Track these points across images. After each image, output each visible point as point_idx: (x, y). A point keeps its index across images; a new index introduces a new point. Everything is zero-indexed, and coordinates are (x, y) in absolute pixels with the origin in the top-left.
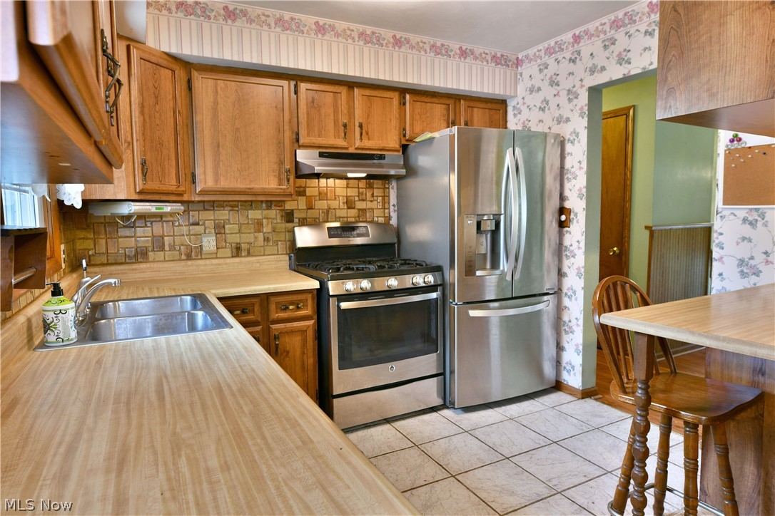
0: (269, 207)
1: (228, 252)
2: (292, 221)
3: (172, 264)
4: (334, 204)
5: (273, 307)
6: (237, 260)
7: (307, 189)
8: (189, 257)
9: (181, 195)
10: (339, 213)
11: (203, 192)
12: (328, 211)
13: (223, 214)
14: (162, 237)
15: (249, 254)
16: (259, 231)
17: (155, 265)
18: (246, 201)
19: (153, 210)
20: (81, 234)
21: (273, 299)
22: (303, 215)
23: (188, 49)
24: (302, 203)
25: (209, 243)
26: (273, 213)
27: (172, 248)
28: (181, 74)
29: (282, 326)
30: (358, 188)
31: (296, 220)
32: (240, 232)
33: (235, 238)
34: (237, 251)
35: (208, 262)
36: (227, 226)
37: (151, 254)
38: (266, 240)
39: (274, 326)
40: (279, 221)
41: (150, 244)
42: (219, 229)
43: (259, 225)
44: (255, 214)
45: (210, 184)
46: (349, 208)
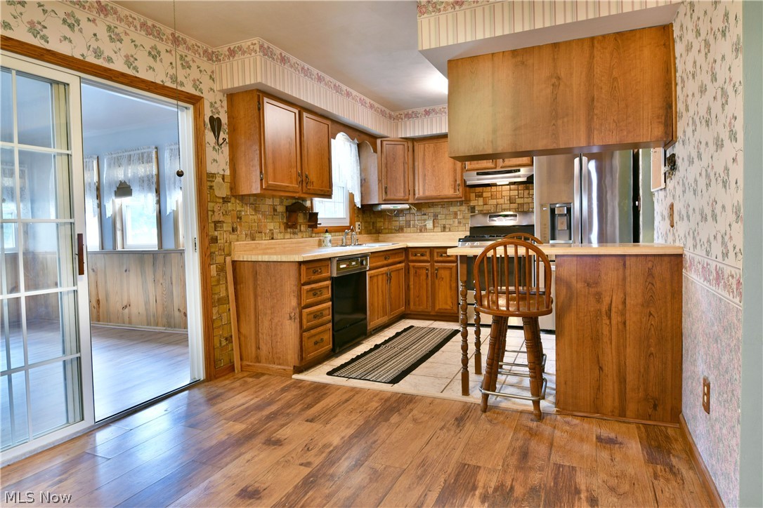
0: (461, 205)
1: (439, 229)
2: (474, 212)
3: (412, 234)
4: (501, 201)
5: (435, 254)
6: (443, 233)
7: (484, 194)
8: (421, 231)
9: (408, 200)
10: (504, 206)
11: (418, 199)
12: (497, 205)
13: (438, 209)
14: (410, 221)
15: (450, 231)
16: (455, 218)
17: (408, 234)
18: (449, 202)
19: (392, 208)
20: (379, 220)
21: (436, 250)
22: (481, 209)
23: (410, 134)
24: (481, 201)
25: (430, 224)
26: (464, 208)
27: (414, 226)
28: (410, 144)
29: (440, 264)
30: (518, 190)
31: (477, 212)
32: (445, 219)
33: (443, 222)
34: (444, 229)
35: (428, 234)
36: (439, 216)
37: (405, 229)
38: (460, 223)
39: (436, 264)
40: (466, 212)
41: (404, 224)
42: (435, 217)
43: (456, 214)
44: (453, 209)
45: (421, 194)
46: (511, 203)
